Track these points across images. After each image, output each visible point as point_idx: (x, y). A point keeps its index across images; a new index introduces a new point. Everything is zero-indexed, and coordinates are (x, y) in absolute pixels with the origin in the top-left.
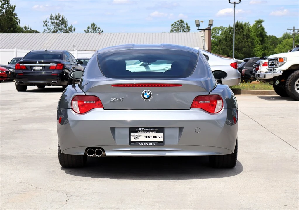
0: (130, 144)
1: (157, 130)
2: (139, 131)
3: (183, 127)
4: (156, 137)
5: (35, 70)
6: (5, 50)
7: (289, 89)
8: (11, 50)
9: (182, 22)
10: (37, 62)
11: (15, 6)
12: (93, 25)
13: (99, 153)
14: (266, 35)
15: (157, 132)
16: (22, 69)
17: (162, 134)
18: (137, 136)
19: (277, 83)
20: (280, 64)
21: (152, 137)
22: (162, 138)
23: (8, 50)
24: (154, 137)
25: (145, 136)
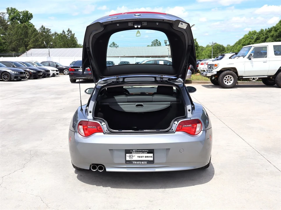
0: (126, 163)
1: (148, 151)
2: (133, 152)
3: (170, 149)
4: (147, 157)
5: (79, 71)
6: (69, 57)
7: (220, 82)
8: (72, 57)
9: (157, 40)
10: (81, 67)
11: (74, 34)
12: (113, 43)
13: (101, 168)
14: (198, 46)
15: (148, 153)
16: (73, 71)
17: (152, 154)
18: (131, 156)
19: (213, 78)
20: (215, 67)
21: (144, 157)
22: (153, 158)
23: (70, 57)
24: (145, 157)
25: (138, 156)
